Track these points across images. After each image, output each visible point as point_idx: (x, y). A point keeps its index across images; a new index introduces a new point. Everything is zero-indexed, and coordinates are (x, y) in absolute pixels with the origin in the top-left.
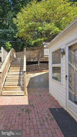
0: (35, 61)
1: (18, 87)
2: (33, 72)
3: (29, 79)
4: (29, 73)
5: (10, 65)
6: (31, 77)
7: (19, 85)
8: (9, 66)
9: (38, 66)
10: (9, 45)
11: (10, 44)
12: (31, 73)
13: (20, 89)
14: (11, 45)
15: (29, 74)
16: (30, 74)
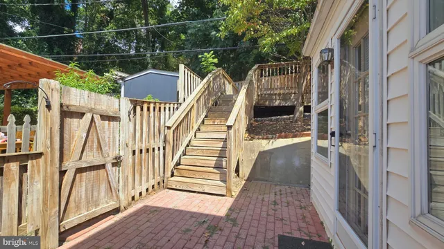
0: (289, 104)
1: (215, 171)
2: (270, 136)
3: (255, 156)
4: (257, 137)
5: (204, 114)
6: (262, 150)
7: (218, 167)
8: (203, 116)
9: (296, 121)
10: (211, 60)
11: (213, 58)
12: (263, 139)
13: (218, 177)
14: (216, 61)
15: (256, 141)
16: (260, 141)
